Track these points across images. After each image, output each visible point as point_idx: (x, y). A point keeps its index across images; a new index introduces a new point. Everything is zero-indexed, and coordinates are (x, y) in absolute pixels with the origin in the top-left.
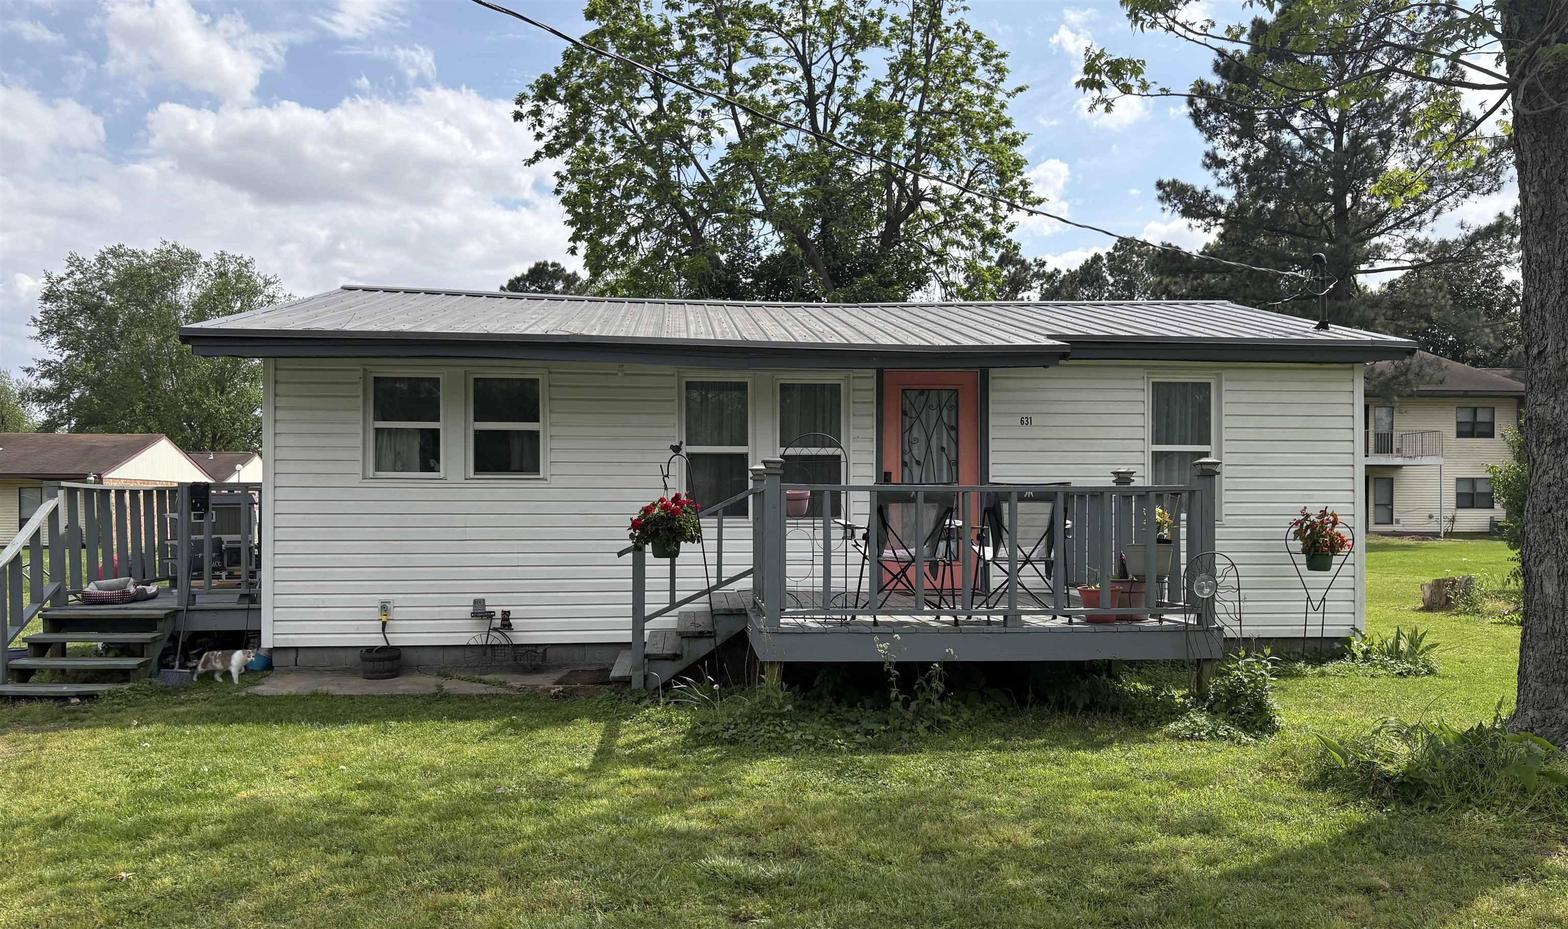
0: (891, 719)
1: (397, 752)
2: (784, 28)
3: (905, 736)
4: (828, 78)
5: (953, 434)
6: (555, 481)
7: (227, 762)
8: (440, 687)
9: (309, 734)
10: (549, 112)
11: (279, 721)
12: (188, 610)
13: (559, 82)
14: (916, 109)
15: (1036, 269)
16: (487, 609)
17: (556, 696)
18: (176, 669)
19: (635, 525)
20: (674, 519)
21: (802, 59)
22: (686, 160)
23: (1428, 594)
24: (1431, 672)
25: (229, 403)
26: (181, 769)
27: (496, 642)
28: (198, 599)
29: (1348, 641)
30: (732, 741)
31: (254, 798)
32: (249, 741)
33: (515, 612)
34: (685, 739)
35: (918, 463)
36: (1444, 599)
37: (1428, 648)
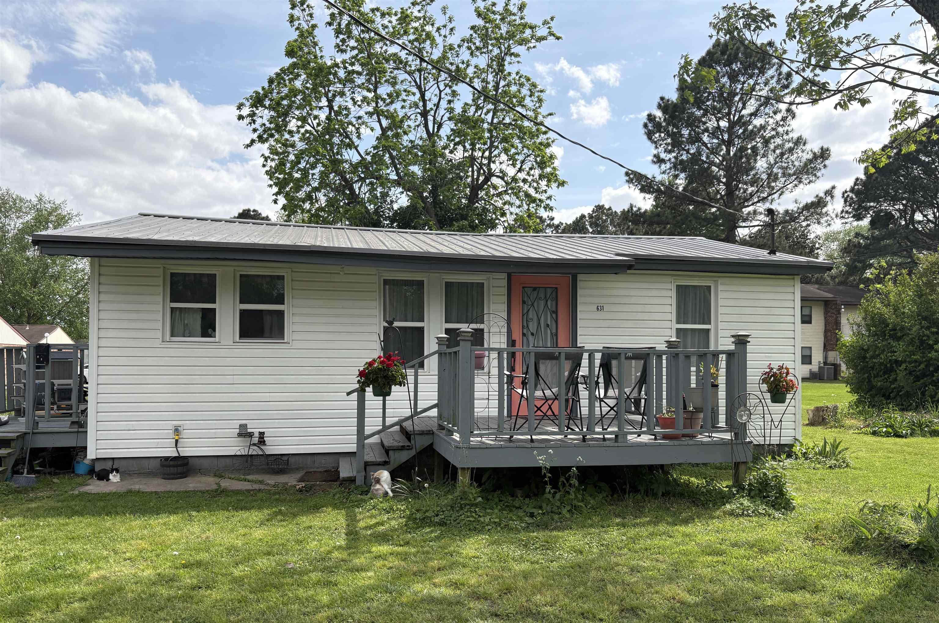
0: (544, 505)
1: (204, 536)
2: (408, 69)
3: (556, 517)
4: (435, 100)
5: (554, 316)
6: (296, 344)
7: (76, 547)
8: (218, 484)
9: (134, 523)
10: (260, 115)
11: (108, 514)
12: (33, 433)
13: (266, 96)
14: (489, 121)
15: (548, 222)
16: (249, 430)
17: (301, 491)
18: (25, 475)
19: (361, 374)
20: (388, 370)
21: (419, 87)
22: (351, 145)
23: (811, 416)
24: (847, 466)
25: (40, 294)
26: (42, 554)
27: (255, 453)
28: (40, 425)
29: (791, 446)
30: (442, 524)
31: (105, 578)
32: (89, 530)
33: (268, 433)
34: (407, 522)
35: (532, 334)
36: (821, 418)
37: (843, 450)
